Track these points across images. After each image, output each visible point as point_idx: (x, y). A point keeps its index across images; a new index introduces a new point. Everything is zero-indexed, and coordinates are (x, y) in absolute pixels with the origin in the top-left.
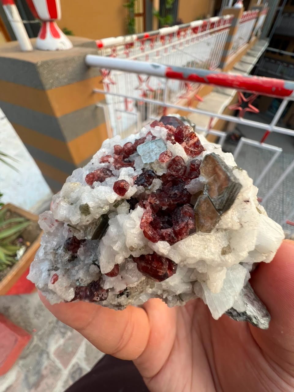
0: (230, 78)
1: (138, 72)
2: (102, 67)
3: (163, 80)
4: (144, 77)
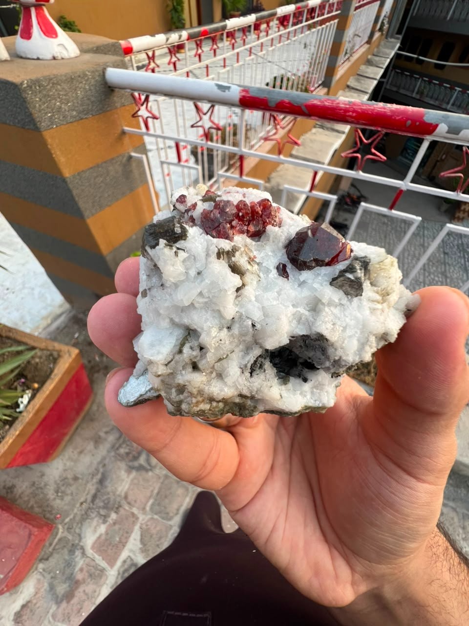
0: (342, 106)
1: (195, 98)
2: (134, 89)
3: (238, 110)
4: (205, 106)
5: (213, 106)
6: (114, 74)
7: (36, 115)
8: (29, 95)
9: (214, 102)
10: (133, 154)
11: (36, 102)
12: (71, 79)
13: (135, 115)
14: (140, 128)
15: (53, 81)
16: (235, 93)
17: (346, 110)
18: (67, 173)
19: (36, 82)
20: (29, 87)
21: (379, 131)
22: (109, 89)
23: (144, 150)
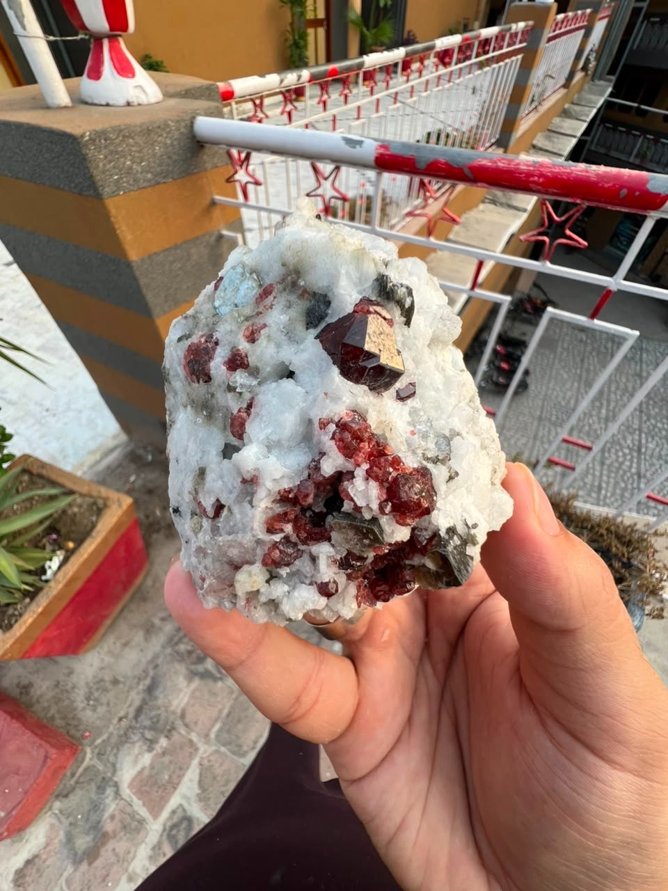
0: (523, 167)
1: (313, 157)
2: (231, 145)
3: (371, 174)
4: (327, 168)
5: (337, 168)
6: (207, 125)
7: (98, 177)
8: (91, 152)
9: (339, 162)
10: (225, 232)
11: (99, 160)
12: (148, 131)
13: (230, 180)
14: (235, 196)
15: (124, 133)
16: (370, 149)
17: (529, 174)
18: (134, 255)
19: (103, 134)
20: (92, 140)
21: (575, 205)
22: (197, 145)
23: (238, 226)
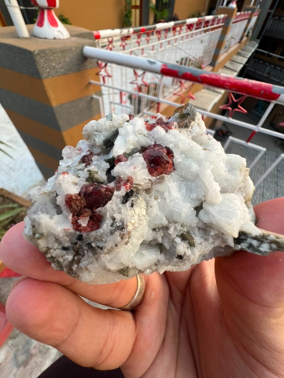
0: (222, 79)
1: (135, 67)
2: (99, 59)
3: (159, 76)
4: (140, 72)
5: (144, 73)
6: (88, 50)
7: (41, 70)
8: (38, 58)
9: (145, 70)
10: (95, 96)
11: (41, 62)
12: (63, 51)
13: (98, 74)
14: (99, 81)
15: (53, 51)
16: (159, 66)
17: (225, 82)
18: (54, 104)
19: (43, 51)
20: (39, 54)
21: (243, 95)
22: (84, 58)
23: (100, 94)
